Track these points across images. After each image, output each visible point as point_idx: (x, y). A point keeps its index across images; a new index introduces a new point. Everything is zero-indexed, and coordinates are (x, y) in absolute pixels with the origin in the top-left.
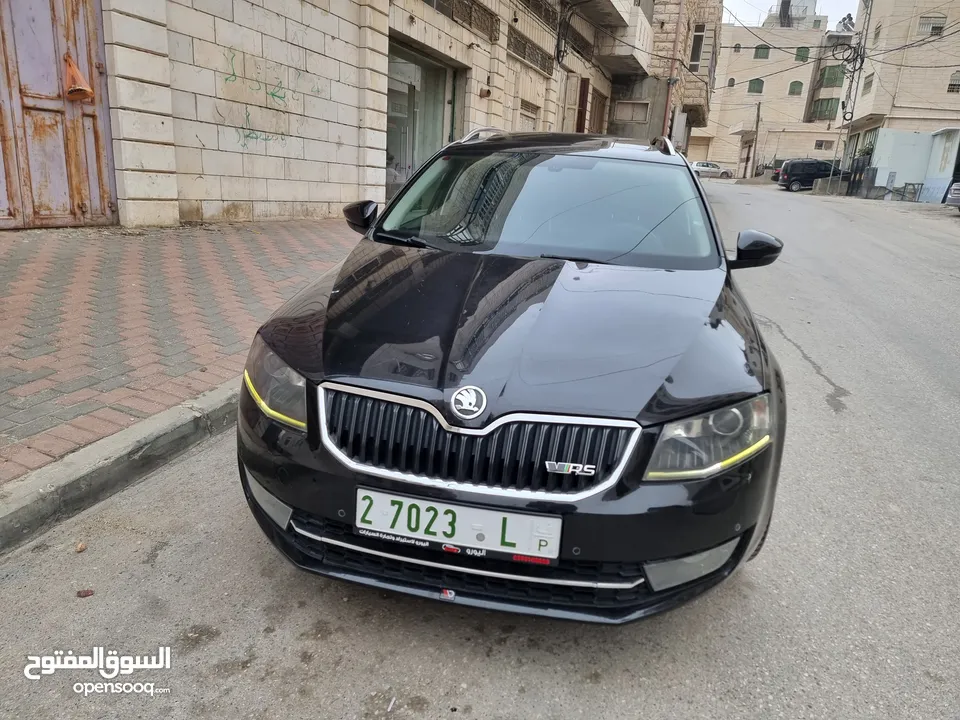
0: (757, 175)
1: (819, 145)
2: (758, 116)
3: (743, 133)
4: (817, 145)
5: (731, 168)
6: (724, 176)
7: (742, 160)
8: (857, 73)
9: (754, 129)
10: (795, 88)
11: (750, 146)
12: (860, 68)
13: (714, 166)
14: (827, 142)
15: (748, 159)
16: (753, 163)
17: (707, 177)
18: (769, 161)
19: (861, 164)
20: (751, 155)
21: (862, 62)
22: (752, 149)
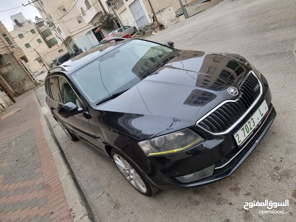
0: (51, 67)
1: (60, 51)
2: (37, 52)
3: (37, 59)
4: (59, 52)
5: (42, 70)
6: (42, 73)
7: (43, 66)
8: (55, 29)
9: (39, 56)
10: (39, 41)
11: (42, 61)
12: (55, 27)
13: (37, 72)
14: (61, 50)
15: (45, 65)
16: (47, 65)
17: (38, 76)
18: (51, 62)
19: (76, 50)
20: (45, 63)
21: (54, 25)
22: (43, 61)
